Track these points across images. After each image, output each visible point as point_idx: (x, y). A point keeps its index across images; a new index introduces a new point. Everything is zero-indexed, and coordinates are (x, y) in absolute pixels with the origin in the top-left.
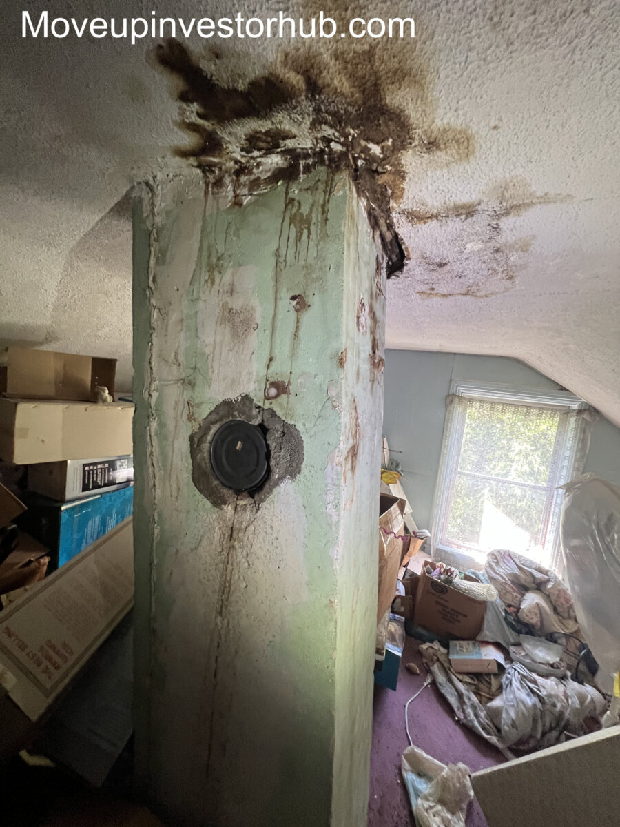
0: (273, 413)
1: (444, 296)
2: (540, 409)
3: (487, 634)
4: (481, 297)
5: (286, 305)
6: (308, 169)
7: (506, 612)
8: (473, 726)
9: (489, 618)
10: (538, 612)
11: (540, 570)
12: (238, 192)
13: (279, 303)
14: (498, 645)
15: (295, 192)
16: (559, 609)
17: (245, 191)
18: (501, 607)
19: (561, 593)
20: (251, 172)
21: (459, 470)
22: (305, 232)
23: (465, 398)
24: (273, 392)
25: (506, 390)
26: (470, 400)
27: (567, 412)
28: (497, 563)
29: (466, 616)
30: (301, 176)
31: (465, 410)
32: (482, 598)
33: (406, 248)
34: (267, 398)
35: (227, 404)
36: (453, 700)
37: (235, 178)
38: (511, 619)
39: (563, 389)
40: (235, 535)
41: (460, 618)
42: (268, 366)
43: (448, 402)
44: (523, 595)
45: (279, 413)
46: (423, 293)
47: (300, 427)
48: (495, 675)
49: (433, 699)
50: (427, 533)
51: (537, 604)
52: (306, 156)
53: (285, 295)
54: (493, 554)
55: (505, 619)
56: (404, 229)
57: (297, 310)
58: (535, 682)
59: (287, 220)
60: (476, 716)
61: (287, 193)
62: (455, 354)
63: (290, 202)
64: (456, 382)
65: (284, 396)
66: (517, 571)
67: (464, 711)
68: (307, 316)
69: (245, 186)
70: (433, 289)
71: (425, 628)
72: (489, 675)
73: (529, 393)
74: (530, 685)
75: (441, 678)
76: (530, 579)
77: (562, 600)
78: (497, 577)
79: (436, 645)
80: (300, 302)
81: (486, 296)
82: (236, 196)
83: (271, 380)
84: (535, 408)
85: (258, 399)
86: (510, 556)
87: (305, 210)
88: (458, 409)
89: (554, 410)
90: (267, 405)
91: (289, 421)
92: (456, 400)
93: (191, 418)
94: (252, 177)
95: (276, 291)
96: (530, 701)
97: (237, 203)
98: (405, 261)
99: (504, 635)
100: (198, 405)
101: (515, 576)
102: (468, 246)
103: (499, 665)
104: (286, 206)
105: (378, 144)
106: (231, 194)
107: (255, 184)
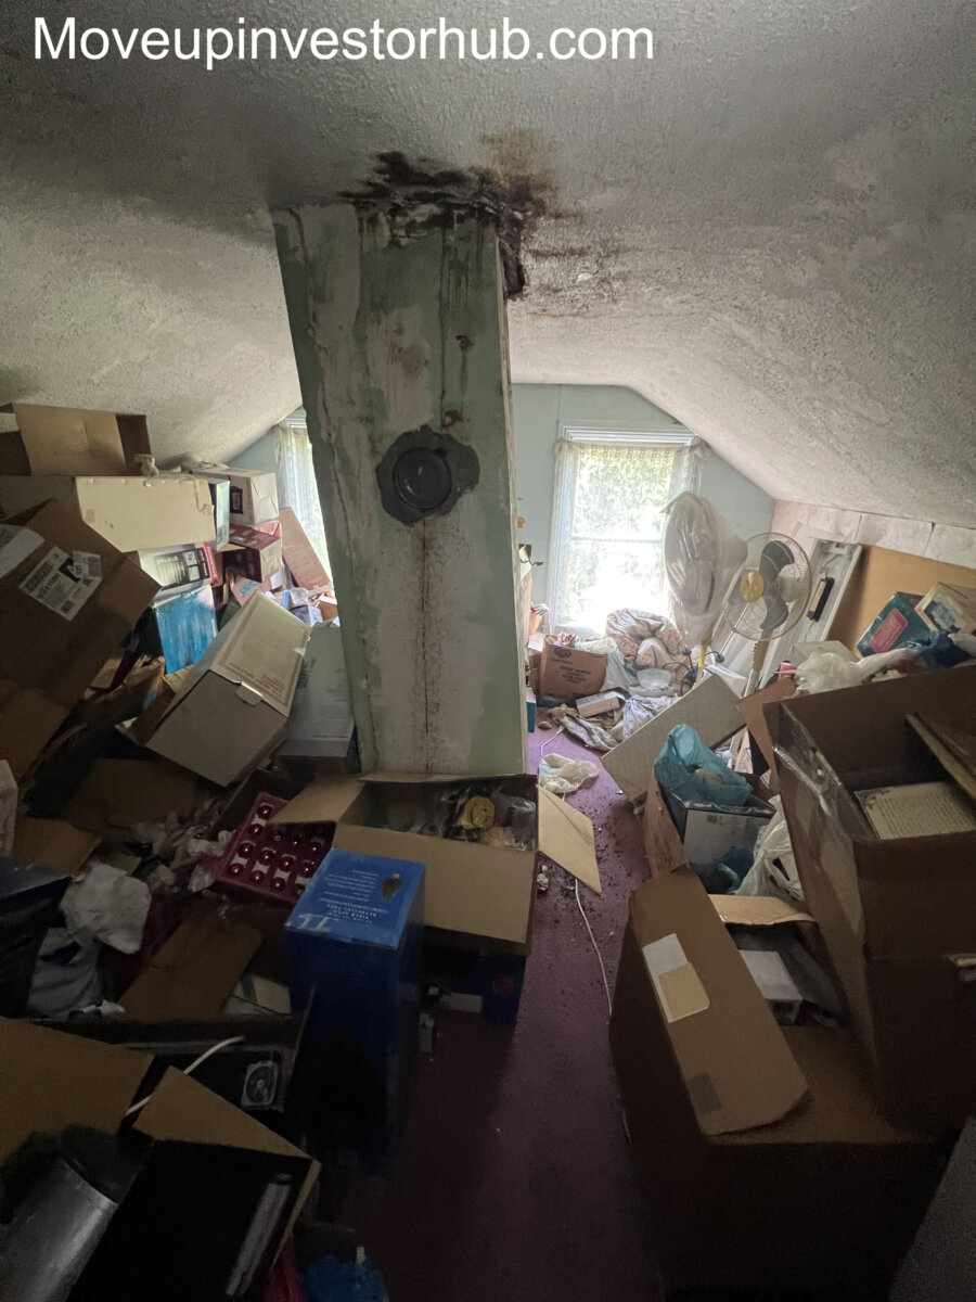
0: (450, 438)
1: (554, 316)
2: (654, 449)
3: (610, 683)
4: (590, 318)
5: (453, 344)
6: (461, 219)
7: (625, 661)
8: (602, 746)
9: (611, 668)
10: (652, 653)
11: (654, 618)
12: (395, 232)
13: (447, 342)
14: (618, 690)
15: (451, 238)
16: (670, 648)
17: (402, 233)
18: (620, 656)
19: (671, 632)
20: (405, 215)
21: (573, 534)
22: (463, 278)
23: (575, 443)
24: (448, 420)
25: (619, 428)
26: (582, 446)
27: (680, 450)
28: (616, 622)
29: (589, 673)
30: (456, 225)
31: (576, 458)
32: (602, 652)
33: (528, 277)
34: (444, 425)
35: (407, 435)
36: (583, 735)
37: (390, 217)
38: (630, 666)
39: (677, 422)
40: (427, 545)
41: (585, 676)
42: (442, 398)
43: (557, 449)
44: (639, 644)
45: (456, 436)
46: (535, 313)
47: (474, 447)
48: (617, 710)
49: (566, 740)
50: (545, 606)
51: (652, 646)
52: (459, 207)
53: (451, 335)
54: (612, 615)
55: (625, 667)
56: (528, 262)
57: (462, 348)
58: (649, 702)
59: (446, 267)
60: (603, 739)
61: (444, 241)
62: (561, 385)
63: (447, 249)
64: (565, 424)
65: (457, 424)
66: (634, 624)
67: (592, 740)
68: (472, 353)
69: (401, 227)
70: (545, 310)
71: (551, 695)
72: (612, 711)
73: (644, 430)
74: (646, 705)
75: (571, 724)
76: (646, 628)
77: (673, 639)
78: (616, 632)
79: (564, 707)
80: (465, 342)
81: (595, 317)
82: (394, 236)
83: (447, 410)
84: (649, 449)
85: (436, 427)
86: (628, 612)
87: (461, 257)
88: (568, 458)
89: (668, 448)
90: (444, 432)
91: (466, 444)
92: (566, 446)
93: (374, 452)
94: (408, 219)
95: (443, 334)
96: (645, 714)
97: (394, 243)
98: (524, 287)
99: (625, 680)
100: (380, 440)
101: (633, 628)
102: (580, 276)
103: (620, 700)
104: (444, 253)
105: (521, 212)
106: (389, 234)
107: (411, 226)
